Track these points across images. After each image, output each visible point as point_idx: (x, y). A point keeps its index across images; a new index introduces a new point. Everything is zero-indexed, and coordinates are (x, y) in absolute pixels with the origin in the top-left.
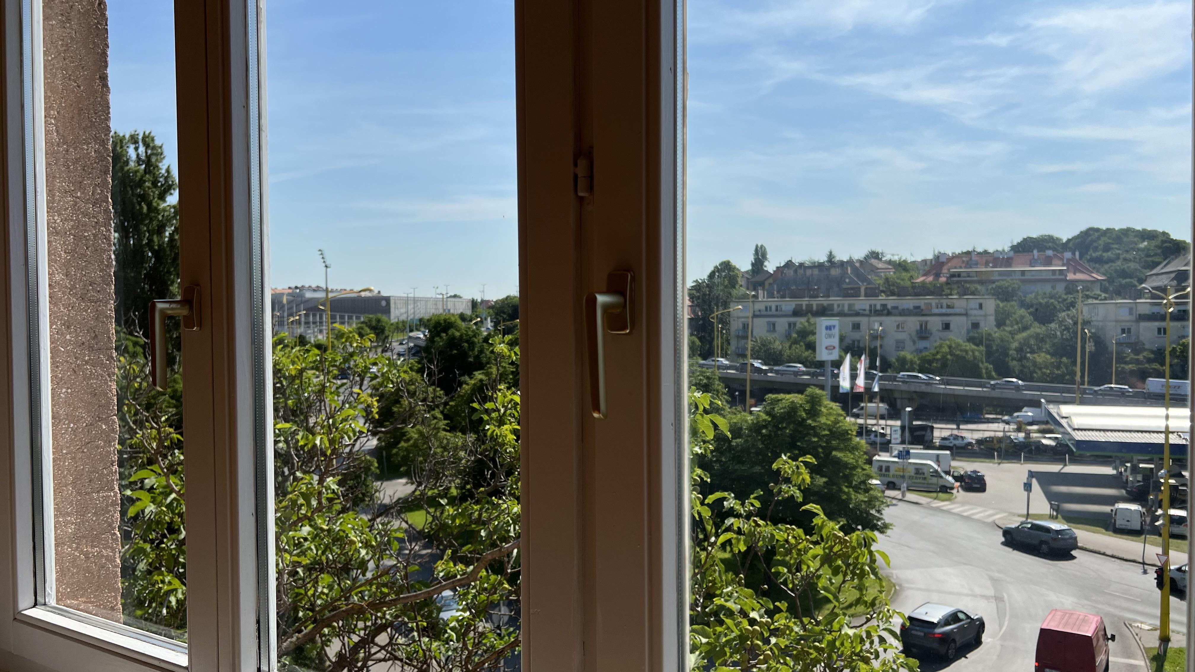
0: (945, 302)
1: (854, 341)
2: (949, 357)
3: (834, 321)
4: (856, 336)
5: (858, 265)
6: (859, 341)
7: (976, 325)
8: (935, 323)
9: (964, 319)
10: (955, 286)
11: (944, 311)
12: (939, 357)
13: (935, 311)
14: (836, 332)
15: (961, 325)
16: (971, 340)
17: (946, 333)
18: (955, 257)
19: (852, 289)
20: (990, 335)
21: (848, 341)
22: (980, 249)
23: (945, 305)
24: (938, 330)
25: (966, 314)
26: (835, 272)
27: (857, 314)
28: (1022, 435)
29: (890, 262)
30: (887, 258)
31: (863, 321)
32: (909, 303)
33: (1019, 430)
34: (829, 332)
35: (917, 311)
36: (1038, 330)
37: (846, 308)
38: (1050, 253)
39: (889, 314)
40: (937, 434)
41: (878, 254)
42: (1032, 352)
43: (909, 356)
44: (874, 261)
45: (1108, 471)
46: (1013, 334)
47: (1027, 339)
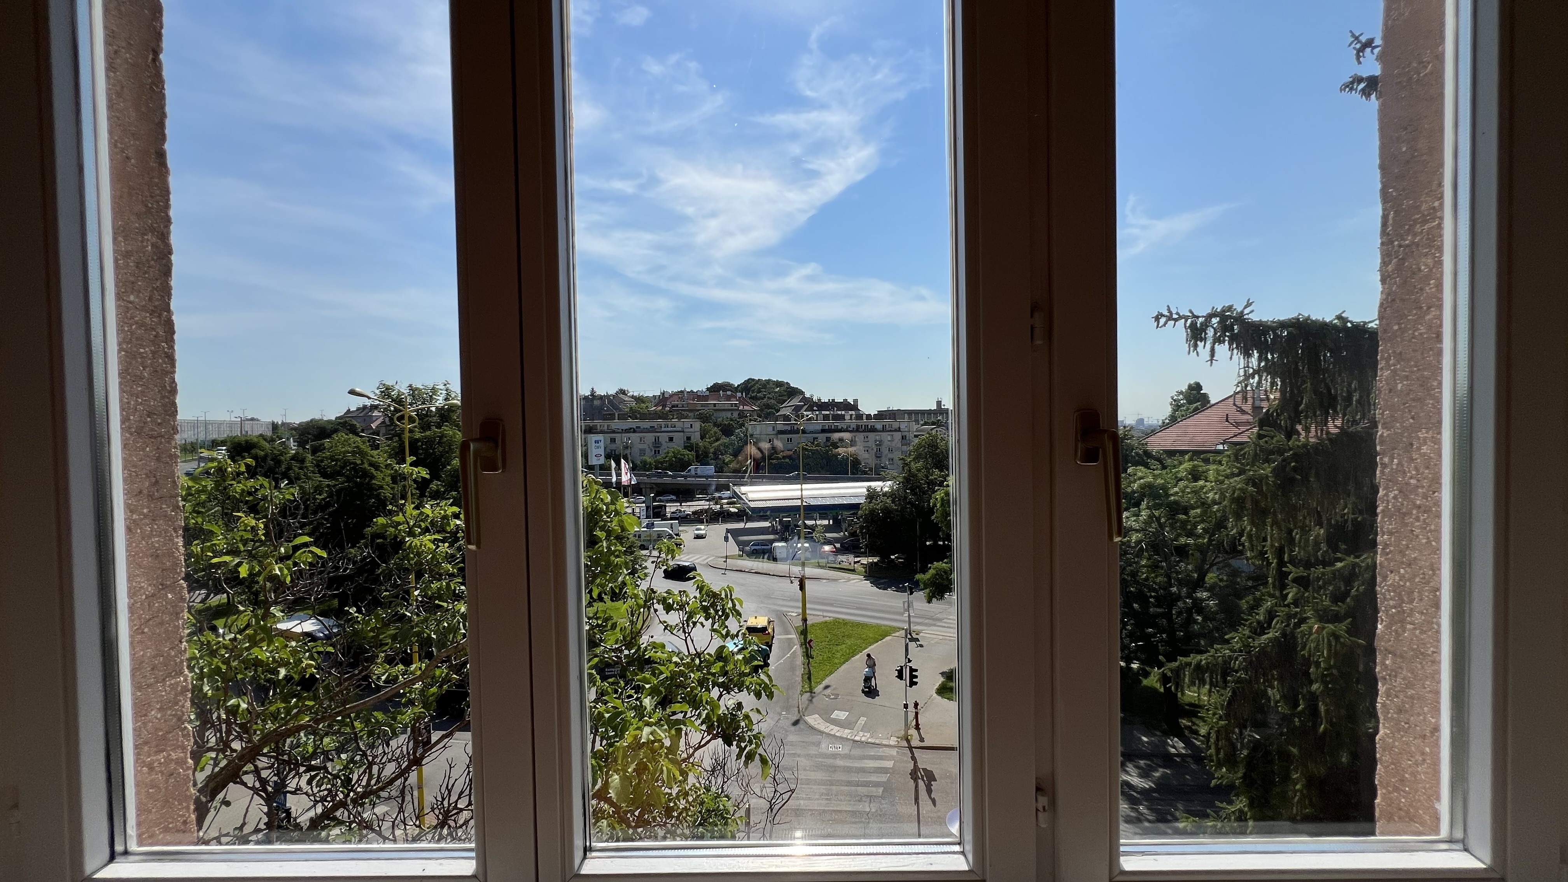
0: (670, 424)
1: (612, 451)
2: (674, 459)
3: (600, 437)
4: (613, 446)
5: (612, 398)
6: (615, 451)
7: (689, 438)
8: (664, 438)
9: (682, 434)
10: (675, 413)
11: (669, 429)
12: (667, 459)
13: (663, 429)
14: (602, 444)
15: (679, 438)
16: (685, 447)
17: (671, 444)
18: (673, 395)
19: (610, 414)
20: (698, 444)
21: (608, 451)
22: (688, 390)
23: (669, 426)
24: (666, 442)
25: (683, 432)
26: (597, 403)
27: (614, 432)
28: (719, 506)
29: (633, 397)
30: (630, 394)
31: (617, 436)
32: (646, 424)
33: (716, 504)
34: (597, 445)
35: (652, 430)
36: (725, 441)
37: (606, 427)
38: (729, 393)
39: (634, 431)
40: (668, 510)
41: (624, 391)
42: (722, 454)
43: (649, 460)
44: (621, 396)
45: (767, 524)
46: (711, 443)
47: (719, 446)
